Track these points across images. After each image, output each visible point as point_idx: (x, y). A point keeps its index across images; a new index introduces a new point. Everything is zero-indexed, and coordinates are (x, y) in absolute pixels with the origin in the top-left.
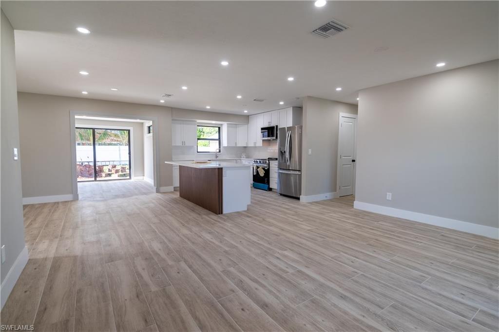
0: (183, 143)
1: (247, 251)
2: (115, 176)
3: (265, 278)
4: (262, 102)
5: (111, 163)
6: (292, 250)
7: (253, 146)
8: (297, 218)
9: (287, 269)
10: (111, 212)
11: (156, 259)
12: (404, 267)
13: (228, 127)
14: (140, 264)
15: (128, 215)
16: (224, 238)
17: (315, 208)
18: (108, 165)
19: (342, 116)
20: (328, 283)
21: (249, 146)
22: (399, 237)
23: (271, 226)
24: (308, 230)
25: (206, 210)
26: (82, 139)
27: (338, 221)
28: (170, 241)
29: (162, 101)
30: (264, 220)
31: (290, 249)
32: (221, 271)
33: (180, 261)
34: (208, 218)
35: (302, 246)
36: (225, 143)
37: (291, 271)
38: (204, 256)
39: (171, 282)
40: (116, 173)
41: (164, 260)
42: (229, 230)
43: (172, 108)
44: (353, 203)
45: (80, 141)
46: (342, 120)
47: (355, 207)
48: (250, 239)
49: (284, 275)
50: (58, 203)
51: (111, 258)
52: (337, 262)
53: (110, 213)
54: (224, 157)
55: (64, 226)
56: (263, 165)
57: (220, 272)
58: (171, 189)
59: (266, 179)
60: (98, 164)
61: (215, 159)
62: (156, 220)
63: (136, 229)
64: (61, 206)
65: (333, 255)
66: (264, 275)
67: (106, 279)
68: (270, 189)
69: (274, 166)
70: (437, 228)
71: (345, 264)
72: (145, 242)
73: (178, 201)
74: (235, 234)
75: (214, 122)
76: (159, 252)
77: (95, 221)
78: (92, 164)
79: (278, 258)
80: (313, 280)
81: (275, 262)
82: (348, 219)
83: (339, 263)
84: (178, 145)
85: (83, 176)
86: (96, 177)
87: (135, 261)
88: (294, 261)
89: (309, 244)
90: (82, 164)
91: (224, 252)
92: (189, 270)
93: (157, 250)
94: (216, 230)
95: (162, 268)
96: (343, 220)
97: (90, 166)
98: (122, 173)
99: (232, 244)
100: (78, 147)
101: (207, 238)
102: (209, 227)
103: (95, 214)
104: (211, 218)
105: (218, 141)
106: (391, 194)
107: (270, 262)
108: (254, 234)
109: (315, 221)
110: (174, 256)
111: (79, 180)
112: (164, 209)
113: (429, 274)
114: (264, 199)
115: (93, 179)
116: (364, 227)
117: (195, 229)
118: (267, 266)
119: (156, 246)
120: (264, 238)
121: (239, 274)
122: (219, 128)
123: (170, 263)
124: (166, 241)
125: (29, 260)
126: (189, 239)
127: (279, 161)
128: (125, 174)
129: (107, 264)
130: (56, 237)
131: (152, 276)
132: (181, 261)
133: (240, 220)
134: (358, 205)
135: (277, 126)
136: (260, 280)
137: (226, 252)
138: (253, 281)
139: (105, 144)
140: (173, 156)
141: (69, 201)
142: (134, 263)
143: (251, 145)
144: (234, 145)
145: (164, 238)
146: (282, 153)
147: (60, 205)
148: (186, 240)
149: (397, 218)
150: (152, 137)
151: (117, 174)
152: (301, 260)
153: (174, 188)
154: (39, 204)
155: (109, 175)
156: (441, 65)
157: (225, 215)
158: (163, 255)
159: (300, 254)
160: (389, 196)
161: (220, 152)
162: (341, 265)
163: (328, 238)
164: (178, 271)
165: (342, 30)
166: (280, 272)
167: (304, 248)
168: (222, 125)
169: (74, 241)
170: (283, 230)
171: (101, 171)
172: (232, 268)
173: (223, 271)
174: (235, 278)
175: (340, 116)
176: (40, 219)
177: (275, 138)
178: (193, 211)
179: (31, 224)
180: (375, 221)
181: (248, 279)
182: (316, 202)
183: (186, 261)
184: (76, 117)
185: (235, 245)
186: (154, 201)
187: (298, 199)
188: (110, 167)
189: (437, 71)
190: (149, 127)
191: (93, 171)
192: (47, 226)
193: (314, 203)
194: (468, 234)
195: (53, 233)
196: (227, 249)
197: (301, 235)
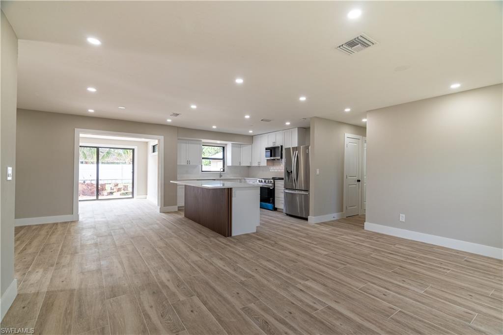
0: (188, 162)
1: (266, 282)
2: (117, 195)
3: (293, 317)
4: (269, 122)
5: (114, 182)
6: (314, 280)
7: (257, 165)
8: (309, 241)
9: (315, 306)
10: (113, 234)
11: (164, 292)
12: (442, 301)
13: (232, 146)
14: (147, 300)
15: (132, 238)
16: (238, 265)
17: (326, 229)
18: (110, 184)
19: (348, 137)
20: (367, 324)
21: (253, 165)
22: (422, 263)
23: (285, 250)
24: (325, 255)
25: (214, 232)
26: (86, 158)
27: (354, 245)
28: (179, 269)
29: (169, 121)
30: (276, 243)
31: (311, 279)
32: (241, 309)
33: (192, 296)
34: (216, 241)
35: (323, 274)
36: (229, 163)
37: (320, 308)
38: (219, 289)
39: (185, 325)
40: (118, 191)
41: (174, 294)
42: (242, 255)
43: (178, 127)
44: (364, 224)
45: (83, 160)
46: (347, 141)
47: (365, 228)
48: (265, 266)
49: (314, 313)
50: (57, 224)
51: (114, 292)
52: (367, 294)
53: (111, 235)
54: (228, 177)
55: (62, 250)
56: (268, 184)
57: (240, 311)
58: (175, 208)
59: (271, 199)
60: (100, 182)
61: (219, 178)
62: (161, 244)
63: (141, 254)
64: (60, 228)
65: (361, 285)
66: (291, 313)
67: (107, 320)
68: (275, 209)
69: (280, 186)
70: (458, 252)
71: (377, 297)
72: (152, 271)
73: (183, 222)
74: (248, 260)
75: (219, 142)
76: (167, 283)
77: (96, 245)
78: (95, 182)
79: (301, 290)
80: (348, 319)
81: (299, 295)
82: (363, 241)
83: (370, 295)
84: (182, 164)
85: (84, 194)
86: (98, 195)
87: (141, 296)
88: (320, 294)
89: (331, 272)
90: (84, 182)
91: (241, 283)
92: (204, 308)
93: (165, 281)
94: (227, 255)
95: (172, 304)
96: (358, 243)
97: (92, 185)
98: (124, 192)
99: (248, 273)
100: (80, 165)
101: (219, 264)
102: (219, 252)
103: (95, 237)
104: (220, 241)
105: (222, 161)
106: (404, 215)
107: (294, 296)
108: (268, 261)
109: (329, 244)
110: (185, 288)
111: (80, 198)
112: (170, 231)
113: (474, 310)
114: (271, 219)
115: (95, 198)
116: (383, 251)
117: (205, 254)
118: (293, 301)
119: (164, 276)
120: (280, 265)
121: (262, 313)
122: (224, 148)
123: (182, 298)
124: (174, 269)
125: (18, 295)
126: (199, 267)
127: (285, 181)
128: (127, 193)
129: (108, 300)
130: (52, 265)
131: (162, 316)
132: (194, 295)
133: (250, 244)
134: (369, 226)
135: (282, 146)
136: (287, 320)
137: (242, 283)
138: (280, 322)
139: (108, 163)
140: (178, 176)
141: (69, 222)
142: (140, 298)
143: (255, 164)
144: (238, 165)
145: (172, 266)
146: (288, 173)
147: (59, 226)
148: (197, 268)
149: (412, 240)
150: (157, 156)
151: (119, 193)
152: (328, 293)
153: (178, 207)
154: (36, 225)
155: (111, 193)
156: (455, 86)
157: (234, 237)
158: (173, 288)
159: (324, 285)
160: (402, 217)
161: (224, 171)
162: (373, 299)
163: (348, 265)
164: (191, 309)
165: (369, 45)
166: (308, 310)
167: (326, 277)
168: (226, 144)
169: (71, 271)
170: (299, 255)
171: (103, 189)
172: (253, 304)
173: (244, 308)
174: (258, 318)
175: (346, 137)
176: (35, 243)
177: (279, 158)
178: (200, 233)
179: (25, 249)
180: (392, 245)
181: (274, 319)
182: (325, 223)
183: (199, 296)
184: (81, 135)
185: (251, 275)
186: (158, 222)
187: (307, 219)
188: (112, 186)
189: (453, 92)
190: (154, 146)
191: (95, 189)
192: (42, 251)
193: (322, 224)
194: (492, 258)
195: (49, 260)
196: (243, 279)
197: (319, 260)
